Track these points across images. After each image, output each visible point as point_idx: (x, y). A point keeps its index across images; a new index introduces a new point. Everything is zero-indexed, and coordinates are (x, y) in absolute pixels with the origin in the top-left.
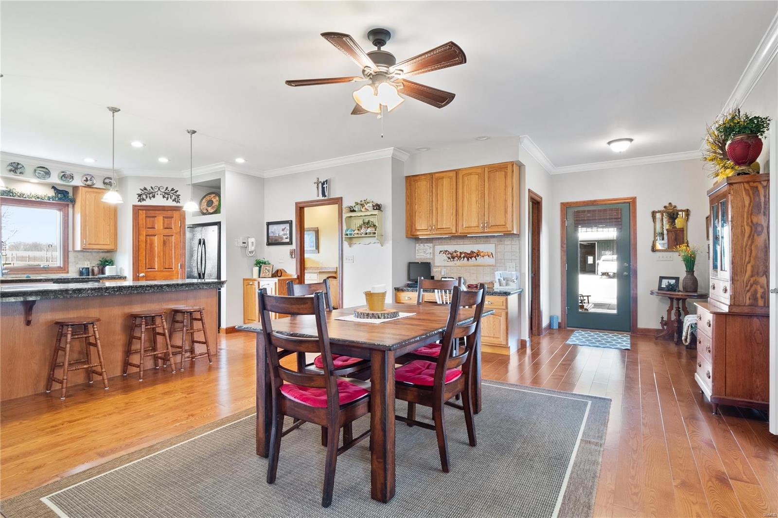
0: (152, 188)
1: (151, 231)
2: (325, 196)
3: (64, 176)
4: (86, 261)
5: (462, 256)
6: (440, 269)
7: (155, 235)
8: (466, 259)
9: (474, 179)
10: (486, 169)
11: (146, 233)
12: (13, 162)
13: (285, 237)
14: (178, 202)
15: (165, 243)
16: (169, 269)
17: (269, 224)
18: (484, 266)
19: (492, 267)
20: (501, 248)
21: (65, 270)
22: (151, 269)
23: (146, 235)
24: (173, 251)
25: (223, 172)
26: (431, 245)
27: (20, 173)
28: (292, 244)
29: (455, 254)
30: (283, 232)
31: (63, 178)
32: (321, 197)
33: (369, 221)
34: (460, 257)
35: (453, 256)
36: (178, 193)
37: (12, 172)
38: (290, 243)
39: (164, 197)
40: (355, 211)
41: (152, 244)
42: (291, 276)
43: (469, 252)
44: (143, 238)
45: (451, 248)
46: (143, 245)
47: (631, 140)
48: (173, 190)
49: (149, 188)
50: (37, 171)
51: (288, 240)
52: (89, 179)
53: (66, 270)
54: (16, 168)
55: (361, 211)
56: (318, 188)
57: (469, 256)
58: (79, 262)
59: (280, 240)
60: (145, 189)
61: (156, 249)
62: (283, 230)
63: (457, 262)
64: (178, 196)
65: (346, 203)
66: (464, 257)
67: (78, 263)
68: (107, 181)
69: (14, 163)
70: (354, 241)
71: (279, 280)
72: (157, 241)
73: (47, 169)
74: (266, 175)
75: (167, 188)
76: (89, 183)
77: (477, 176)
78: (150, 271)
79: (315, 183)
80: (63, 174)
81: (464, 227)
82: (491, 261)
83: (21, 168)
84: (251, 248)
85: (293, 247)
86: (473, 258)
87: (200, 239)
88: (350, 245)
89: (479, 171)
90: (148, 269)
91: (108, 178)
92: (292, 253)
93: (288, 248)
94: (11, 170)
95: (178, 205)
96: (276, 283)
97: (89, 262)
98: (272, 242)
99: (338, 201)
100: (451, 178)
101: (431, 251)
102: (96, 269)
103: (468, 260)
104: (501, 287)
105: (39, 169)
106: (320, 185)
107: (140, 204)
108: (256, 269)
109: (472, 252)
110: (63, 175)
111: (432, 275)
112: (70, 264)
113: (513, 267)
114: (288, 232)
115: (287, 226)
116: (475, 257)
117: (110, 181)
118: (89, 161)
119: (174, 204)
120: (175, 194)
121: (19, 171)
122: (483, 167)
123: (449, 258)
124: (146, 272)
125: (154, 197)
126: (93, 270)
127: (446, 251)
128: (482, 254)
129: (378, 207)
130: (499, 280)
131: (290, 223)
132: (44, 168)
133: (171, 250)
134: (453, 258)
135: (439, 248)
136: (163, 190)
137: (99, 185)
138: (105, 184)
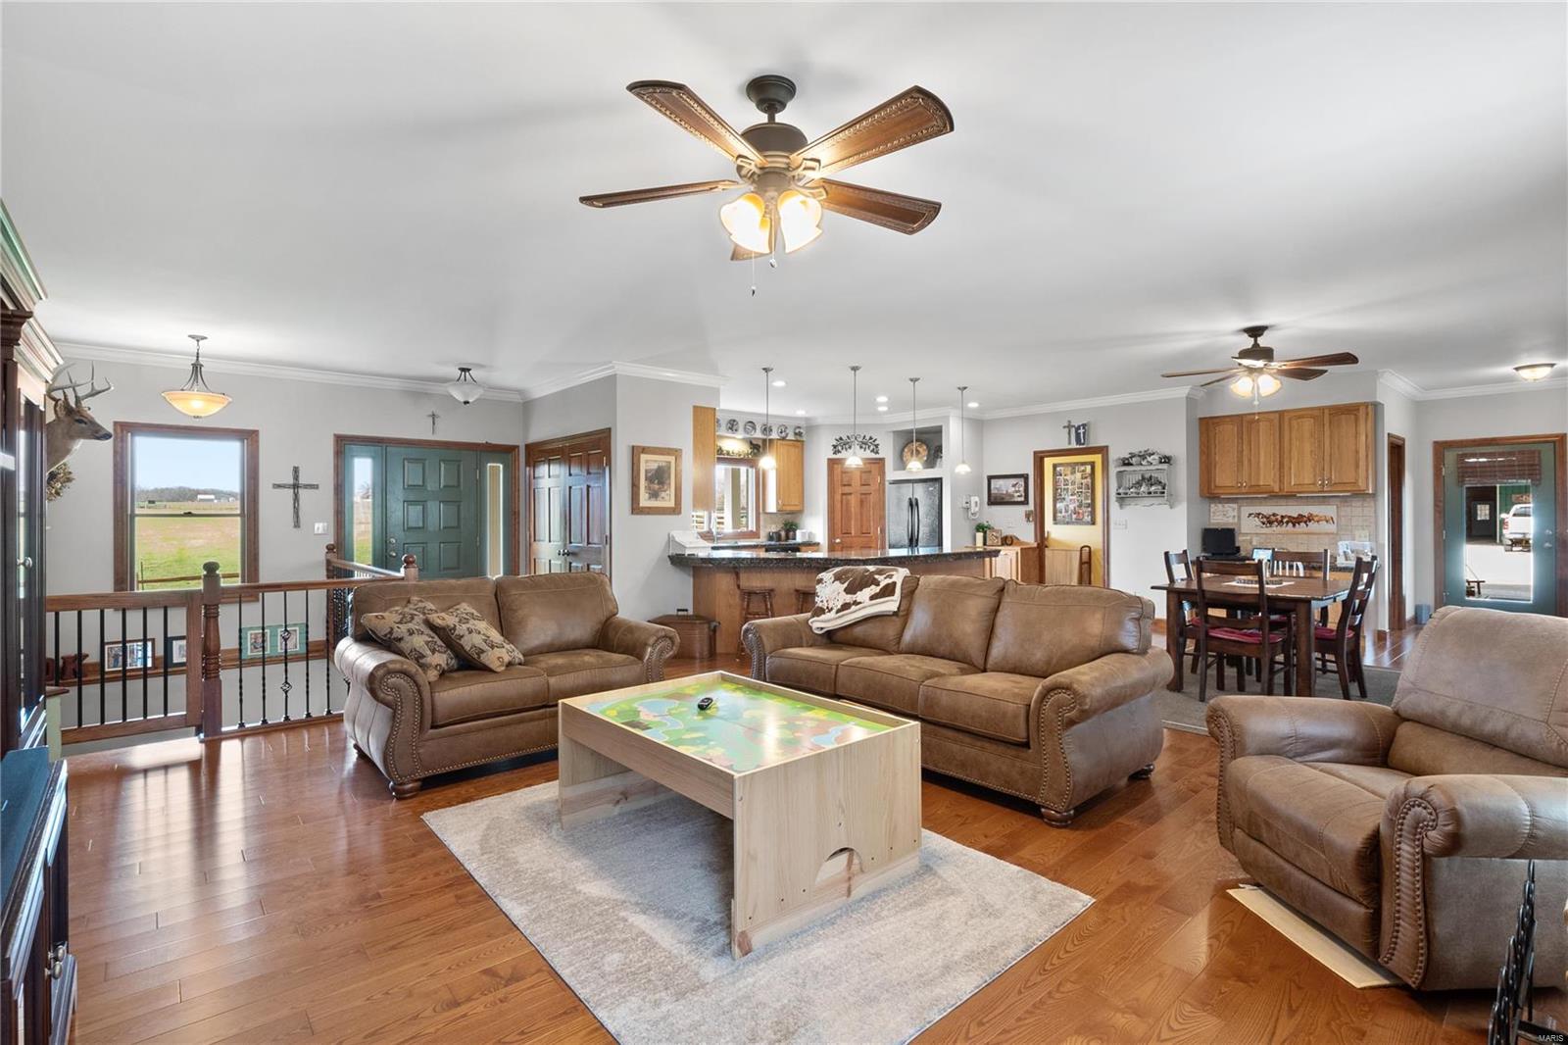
0: (848, 437)
1: (847, 490)
2: (1081, 444)
3: (766, 429)
4: (775, 525)
5: (1285, 520)
6: (1248, 538)
7: (852, 494)
8: (1290, 524)
9: (1307, 424)
10: (1326, 411)
11: (842, 491)
13: (1016, 495)
14: (877, 453)
15: (862, 502)
16: (867, 534)
17: (990, 478)
18: (1319, 534)
19: (1331, 536)
20: (1346, 510)
21: (757, 535)
22: (847, 534)
23: (842, 494)
24: (871, 513)
25: (947, 418)
26: (1235, 506)
27: (732, 429)
28: (1027, 503)
29: (1273, 518)
30: (1013, 489)
31: (764, 432)
32: (1074, 445)
33: (1151, 477)
34: (1282, 521)
35: (1269, 521)
36: (876, 442)
38: (1026, 502)
39: (861, 447)
40: (1132, 465)
41: (848, 503)
42: (1027, 544)
43: (1296, 516)
44: (838, 497)
45: (1267, 510)
46: (838, 505)
47: (1552, 365)
48: (871, 438)
49: (845, 438)
51: (1022, 499)
52: (785, 431)
53: (759, 535)
54: (733, 425)
55: (1141, 464)
56: (1069, 433)
57: (1296, 521)
58: (769, 526)
59: (1007, 499)
60: (841, 439)
61: (853, 509)
62: (1014, 486)
63: (1275, 529)
64: (877, 446)
65: (1114, 455)
66: (1287, 523)
67: (767, 527)
68: (797, 431)
69: (732, 420)
70: (1127, 501)
71: (1022, 549)
72: (853, 501)
73: (754, 423)
74: (987, 416)
75: (865, 437)
76: (783, 435)
77: (1312, 420)
79: (1064, 427)
80: (765, 427)
81: (1293, 483)
82: (1332, 528)
84: (974, 509)
85: (1031, 507)
86: (1302, 524)
87: (910, 499)
88: (1121, 506)
89: (1316, 413)
91: (798, 428)
92: (1028, 516)
93: (1021, 510)
95: (877, 456)
96: (1017, 553)
97: (777, 527)
98: (995, 500)
99: (1103, 450)
100: (1271, 421)
101: (1236, 514)
102: (783, 533)
103: (1294, 525)
104: (1349, 562)
105: (748, 424)
106: (1073, 430)
107: (835, 456)
108: (980, 536)
109: (1301, 516)
111: (1237, 545)
112: (762, 529)
113: (1365, 537)
114: (1022, 489)
115: (1021, 482)
116: (1305, 522)
117: (800, 431)
119: (873, 456)
120: (874, 443)
121: (735, 428)
122: (1322, 409)
123: (1264, 523)
125: (850, 447)
126: (780, 535)
127: (1259, 514)
128: (1316, 519)
129: (1166, 460)
130: (1345, 552)
131: (1025, 477)
132: (751, 422)
133: (870, 511)
134: (1271, 523)
135: (1246, 510)
136: (860, 440)
137: (791, 437)
138: (796, 434)
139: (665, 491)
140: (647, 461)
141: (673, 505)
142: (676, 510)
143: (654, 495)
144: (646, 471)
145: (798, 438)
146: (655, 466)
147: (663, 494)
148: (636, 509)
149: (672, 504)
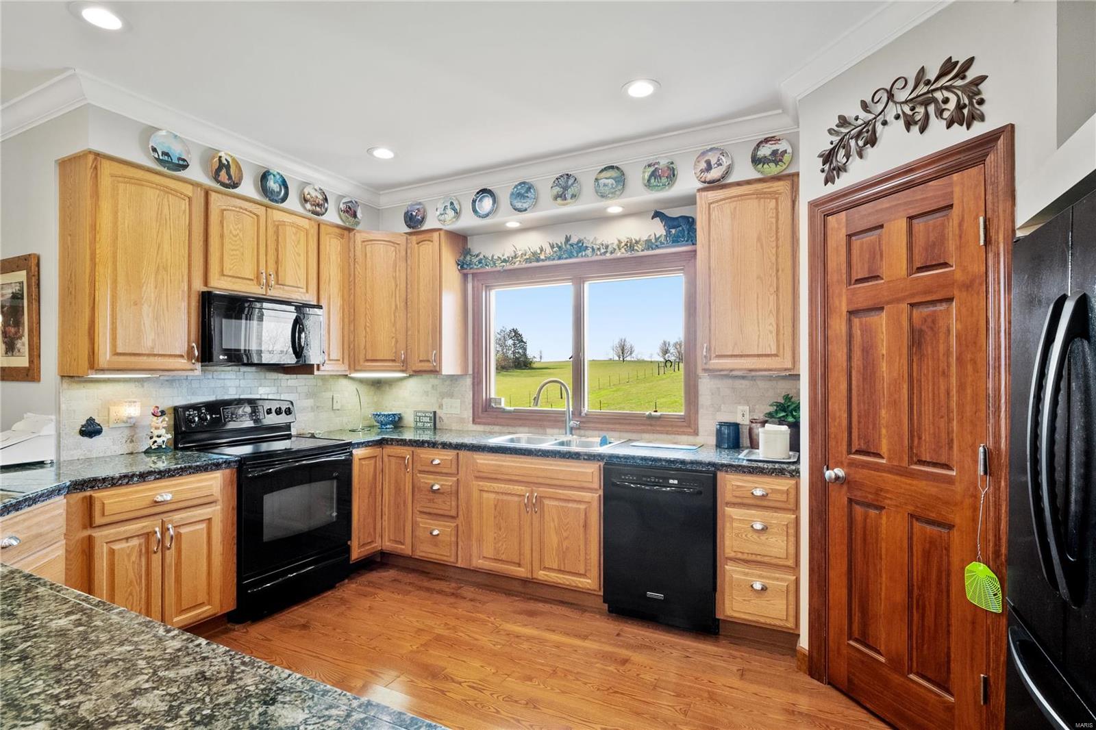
0: (864, 104)
1: (864, 295)
3: (654, 177)
4: (740, 404)
7: (882, 309)
11: (849, 302)
12: (558, 176)
14: (974, 117)
15: (917, 338)
16: (935, 465)
21: (689, 426)
22: (867, 453)
23: (851, 313)
27: (573, 196)
31: (652, 181)
36: (971, 74)
37: (559, 200)
39: (909, 124)
41: (868, 350)
44: (839, 324)
46: (839, 354)
48: (948, 66)
50: (602, 182)
52: (713, 161)
53: (693, 426)
54: (565, 188)
58: (723, 406)
60: (843, 122)
64: (974, 88)
67: (719, 410)
68: (765, 151)
69: (562, 176)
72: (886, 333)
73: (617, 168)
75: (922, 75)
76: (715, 174)
78: (865, 465)
80: (652, 169)
83: (572, 184)
90: (858, 452)
91: (767, 140)
94: (556, 198)
95: (979, 129)
97: (746, 408)
105: (604, 174)
107: (831, 189)
110: (653, 174)
112: (701, 411)
117: (775, 147)
119: (961, 135)
120: (959, 83)
121: (570, 192)
124: (852, 464)
125: (875, 139)
132: (612, 167)
133: (946, 374)
136: (906, 95)
137: (744, 171)
138: (756, 161)
139: (20, 338)
141: (27, 365)
143: (10, 346)
145: (772, 170)
146: (8, 295)
147: (18, 345)
149: (27, 361)
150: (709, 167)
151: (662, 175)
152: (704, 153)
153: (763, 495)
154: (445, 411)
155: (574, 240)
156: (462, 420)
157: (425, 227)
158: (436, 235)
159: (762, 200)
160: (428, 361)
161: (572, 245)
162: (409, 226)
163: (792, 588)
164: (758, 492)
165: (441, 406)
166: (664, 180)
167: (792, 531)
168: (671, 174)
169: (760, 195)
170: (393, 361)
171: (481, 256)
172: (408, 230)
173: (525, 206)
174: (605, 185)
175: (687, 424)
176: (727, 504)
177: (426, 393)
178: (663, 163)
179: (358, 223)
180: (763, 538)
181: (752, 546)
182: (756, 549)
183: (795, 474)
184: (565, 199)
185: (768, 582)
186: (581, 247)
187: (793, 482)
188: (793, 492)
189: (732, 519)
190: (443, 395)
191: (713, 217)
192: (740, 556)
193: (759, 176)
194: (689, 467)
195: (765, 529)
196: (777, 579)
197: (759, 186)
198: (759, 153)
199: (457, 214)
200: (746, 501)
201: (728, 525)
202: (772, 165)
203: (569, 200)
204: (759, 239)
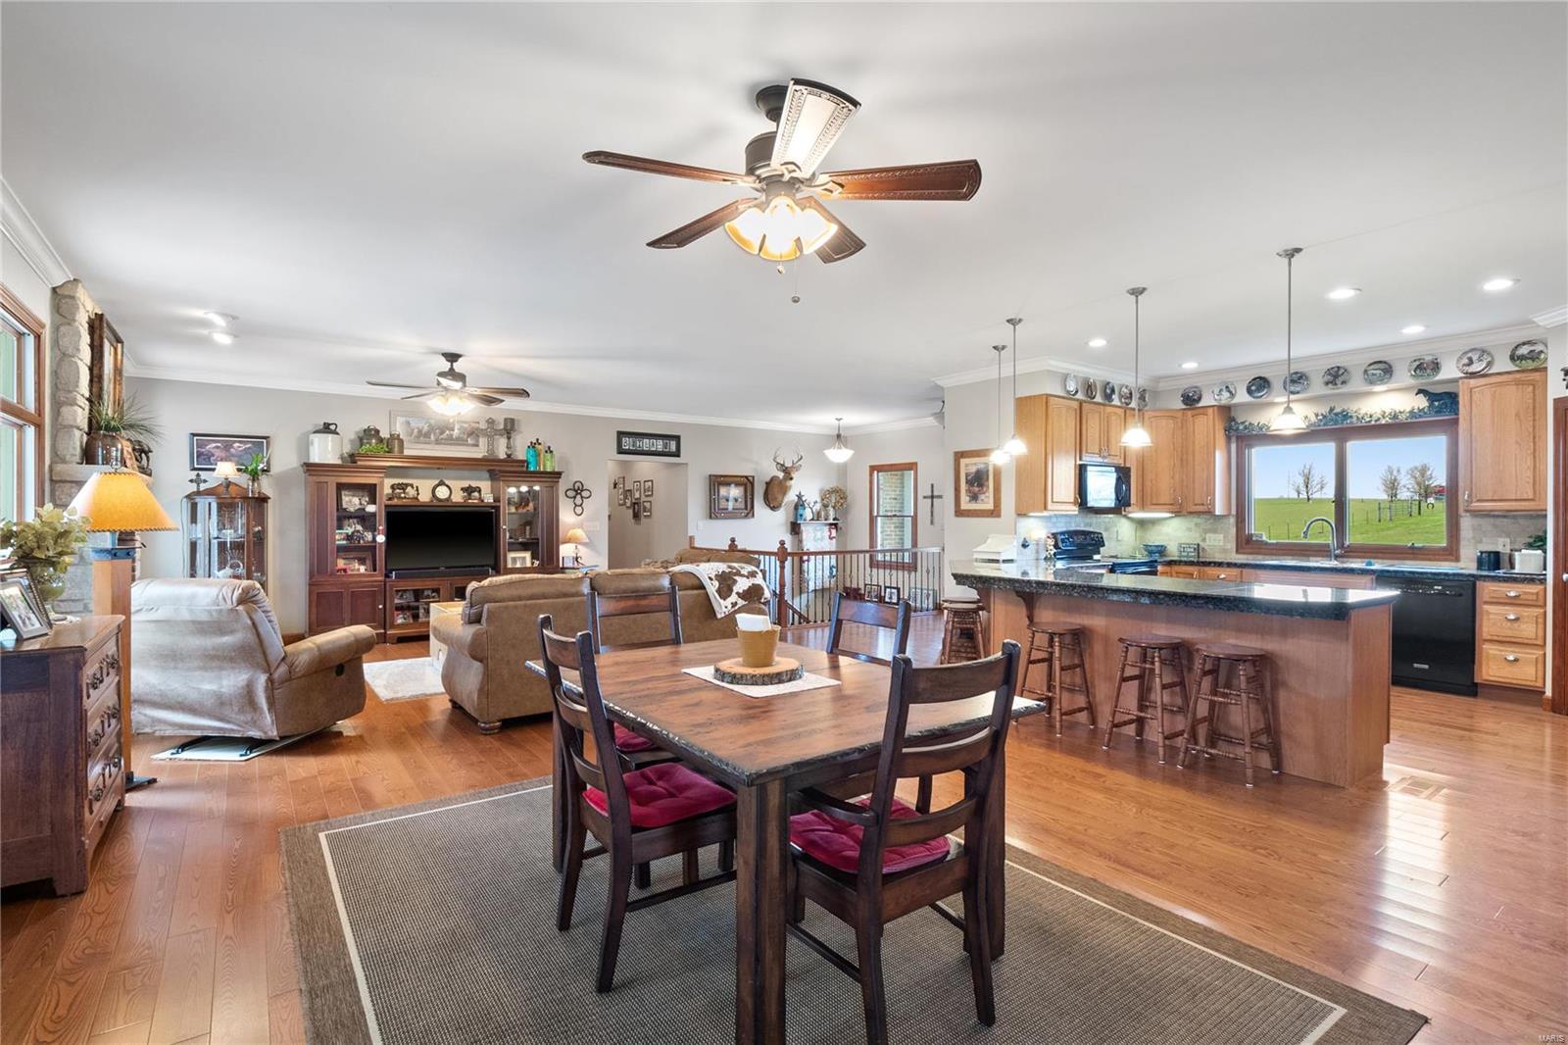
4: (1500, 536)
12: (1329, 367)
21: (1451, 554)
27: (1344, 382)
31: (1419, 371)
37: (1330, 386)
50: (1370, 372)
52: (1475, 358)
53: (1454, 553)
54: (1336, 376)
58: (1484, 540)
67: (1481, 542)
68: (1524, 350)
69: (1332, 368)
73: (1385, 362)
76: (1477, 367)
80: (1417, 363)
83: (1343, 374)
91: (1524, 344)
94: (1327, 383)
97: (1508, 540)
105: (1372, 367)
110: (1419, 366)
112: (1462, 543)
117: (1532, 348)
118: (1414, 330)
121: (1341, 379)
132: (1380, 362)
137: (1503, 364)
138: (1513, 358)
139: (984, 493)
140: (967, 465)
141: (992, 508)
142: (995, 512)
143: (974, 498)
144: (967, 475)
145: (1530, 365)
146: (973, 469)
147: (982, 497)
148: (959, 513)
149: (990, 506)
150: (1471, 362)
151: (1426, 367)
152: (1466, 353)
153: (1516, 596)
154: (1208, 542)
155: (1338, 410)
156: (1225, 551)
157: (1200, 405)
158: (1210, 410)
159: (1520, 387)
160: (1203, 504)
161: (1336, 414)
162: (1186, 404)
163: (1541, 659)
164: (1512, 594)
165: (1204, 540)
166: (1429, 371)
167: (1541, 620)
168: (1436, 366)
169: (1518, 383)
170: (1171, 504)
171: (1247, 423)
172: (1184, 407)
173: (1298, 389)
174: (1373, 374)
175: (1451, 552)
176: (1486, 603)
177: (1189, 530)
178: (1428, 358)
179: (1146, 405)
180: (1516, 625)
181: (1507, 631)
182: (1510, 633)
183: (1543, 581)
184: (1336, 384)
185: (1519, 655)
186: (1346, 416)
187: (1542, 587)
188: (1541, 594)
189: (1488, 613)
190: (1206, 531)
191: (1474, 397)
192: (1496, 638)
193: (1517, 369)
194: (1451, 577)
195: (1517, 619)
196: (1528, 653)
197: (1518, 376)
198: (1517, 353)
199: (1232, 395)
200: (1502, 601)
201: (1485, 617)
202: (1530, 361)
203: (1339, 386)
204: (1517, 415)
